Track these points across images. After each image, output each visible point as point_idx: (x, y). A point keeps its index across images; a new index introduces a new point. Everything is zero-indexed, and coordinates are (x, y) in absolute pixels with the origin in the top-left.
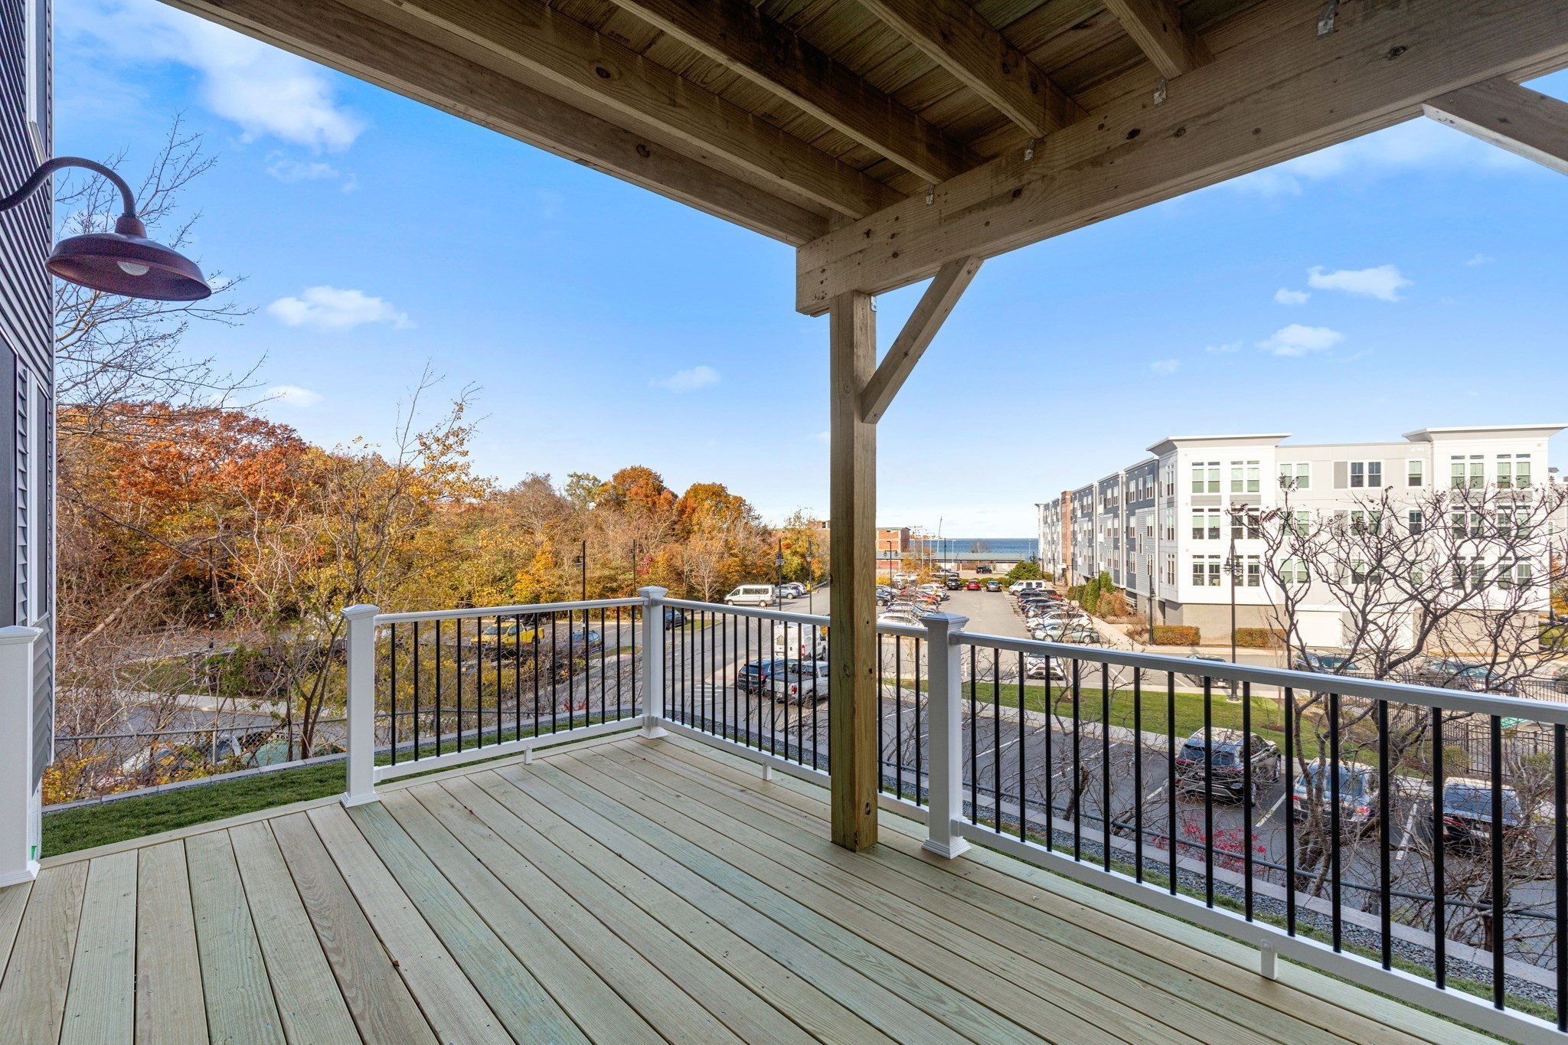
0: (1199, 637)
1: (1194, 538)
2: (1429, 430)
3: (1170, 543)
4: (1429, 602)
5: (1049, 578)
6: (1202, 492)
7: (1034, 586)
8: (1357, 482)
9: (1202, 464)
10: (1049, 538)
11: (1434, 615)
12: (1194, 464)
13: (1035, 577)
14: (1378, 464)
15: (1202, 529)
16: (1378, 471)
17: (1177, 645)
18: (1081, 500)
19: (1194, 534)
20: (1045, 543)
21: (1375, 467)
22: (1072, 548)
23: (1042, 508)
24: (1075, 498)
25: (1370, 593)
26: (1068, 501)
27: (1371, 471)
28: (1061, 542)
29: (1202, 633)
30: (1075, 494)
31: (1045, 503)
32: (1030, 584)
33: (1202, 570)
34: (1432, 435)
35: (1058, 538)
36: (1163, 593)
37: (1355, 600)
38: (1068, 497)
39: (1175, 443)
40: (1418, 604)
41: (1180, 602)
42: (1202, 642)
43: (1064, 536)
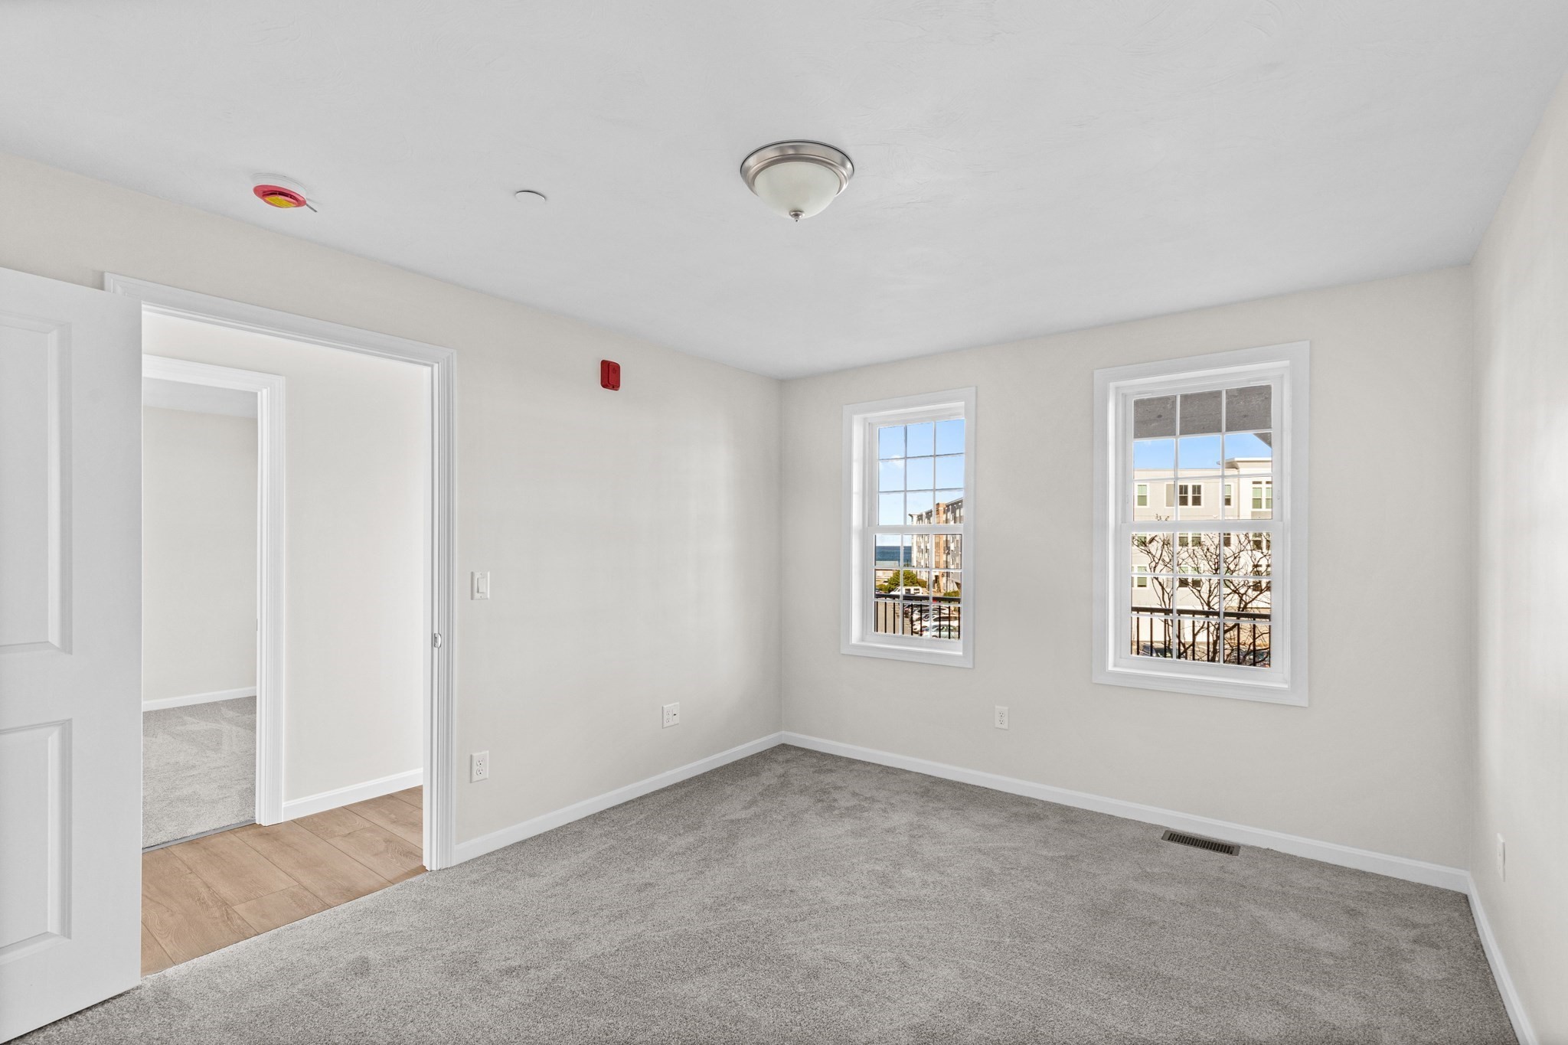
2: (1236, 459)
4: (1243, 595)
5: (923, 584)
7: (912, 592)
8: (1184, 501)
10: (923, 547)
11: (1245, 602)
13: (913, 584)
14: (1199, 487)
16: (1199, 493)
18: (954, 512)
20: (919, 551)
21: (1197, 489)
22: (945, 556)
23: (915, 518)
24: (948, 510)
25: (1212, 589)
26: (941, 512)
27: (1194, 492)
28: (934, 550)
30: (948, 506)
31: (919, 513)
32: (909, 590)
34: (1239, 464)
35: (931, 548)
37: (1202, 594)
38: (941, 509)
40: (1236, 596)
43: (937, 545)
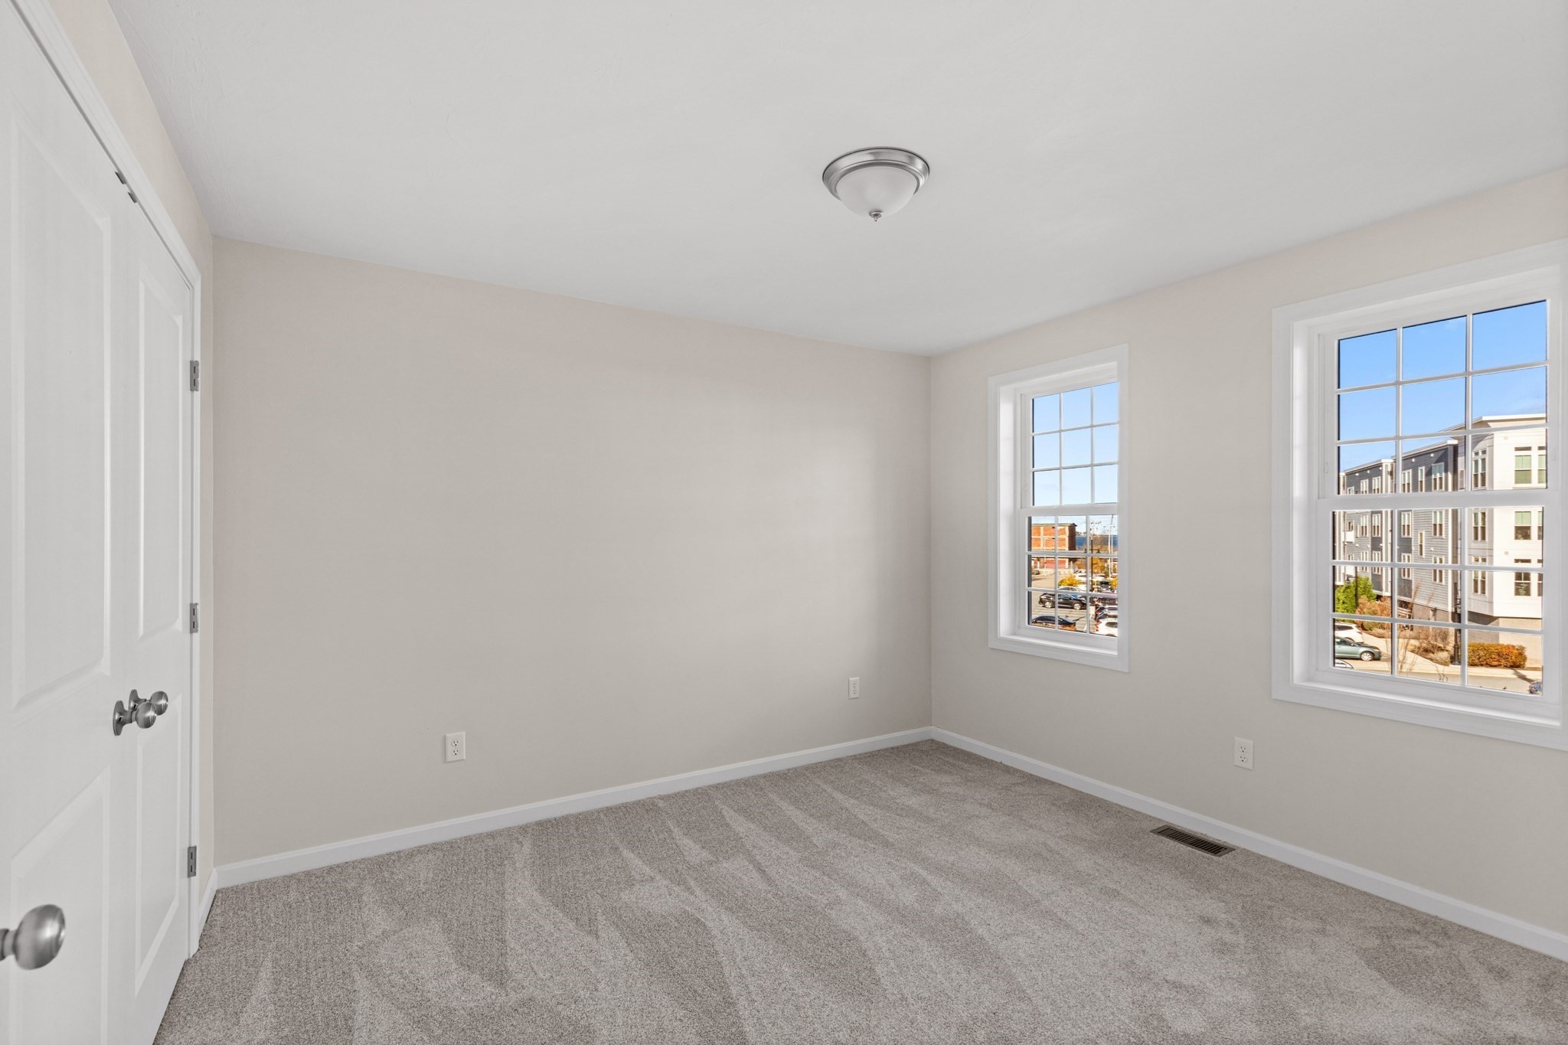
0: (1525, 659)
1: (1516, 538)
3: (1479, 544)
6: (1530, 482)
9: (1529, 449)
12: (1517, 449)
15: (1529, 528)
17: (1491, 666)
19: (1516, 533)
29: (1527, 653)
33: (1527, 577)
36: (1471, 603)
39: (1489, 423)
41: (1495, 614)
42: (1528, 664)
